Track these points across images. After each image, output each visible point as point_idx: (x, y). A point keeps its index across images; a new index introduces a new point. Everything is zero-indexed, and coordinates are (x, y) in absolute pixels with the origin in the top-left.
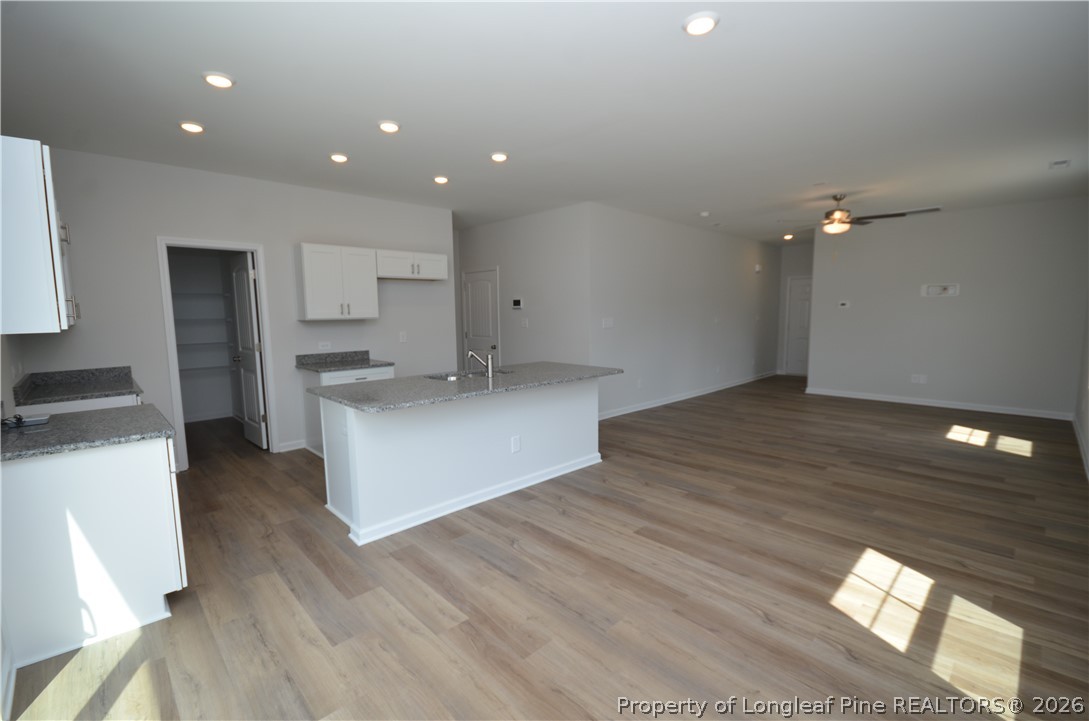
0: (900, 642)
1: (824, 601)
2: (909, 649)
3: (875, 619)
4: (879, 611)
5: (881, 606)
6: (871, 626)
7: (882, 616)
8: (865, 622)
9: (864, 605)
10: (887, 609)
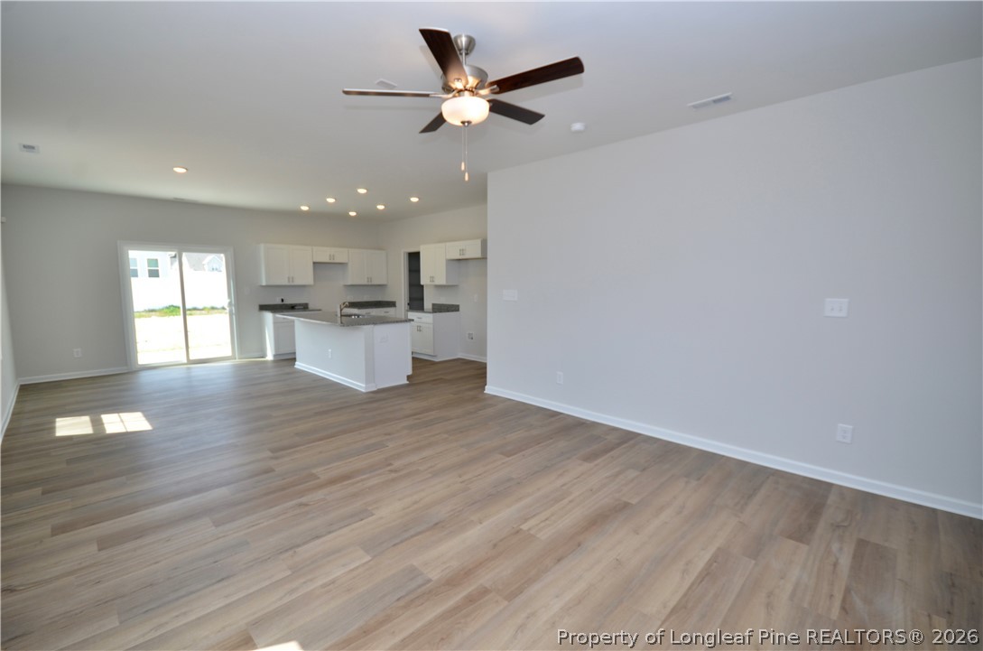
0: (106, 417)
3: (119, 416)
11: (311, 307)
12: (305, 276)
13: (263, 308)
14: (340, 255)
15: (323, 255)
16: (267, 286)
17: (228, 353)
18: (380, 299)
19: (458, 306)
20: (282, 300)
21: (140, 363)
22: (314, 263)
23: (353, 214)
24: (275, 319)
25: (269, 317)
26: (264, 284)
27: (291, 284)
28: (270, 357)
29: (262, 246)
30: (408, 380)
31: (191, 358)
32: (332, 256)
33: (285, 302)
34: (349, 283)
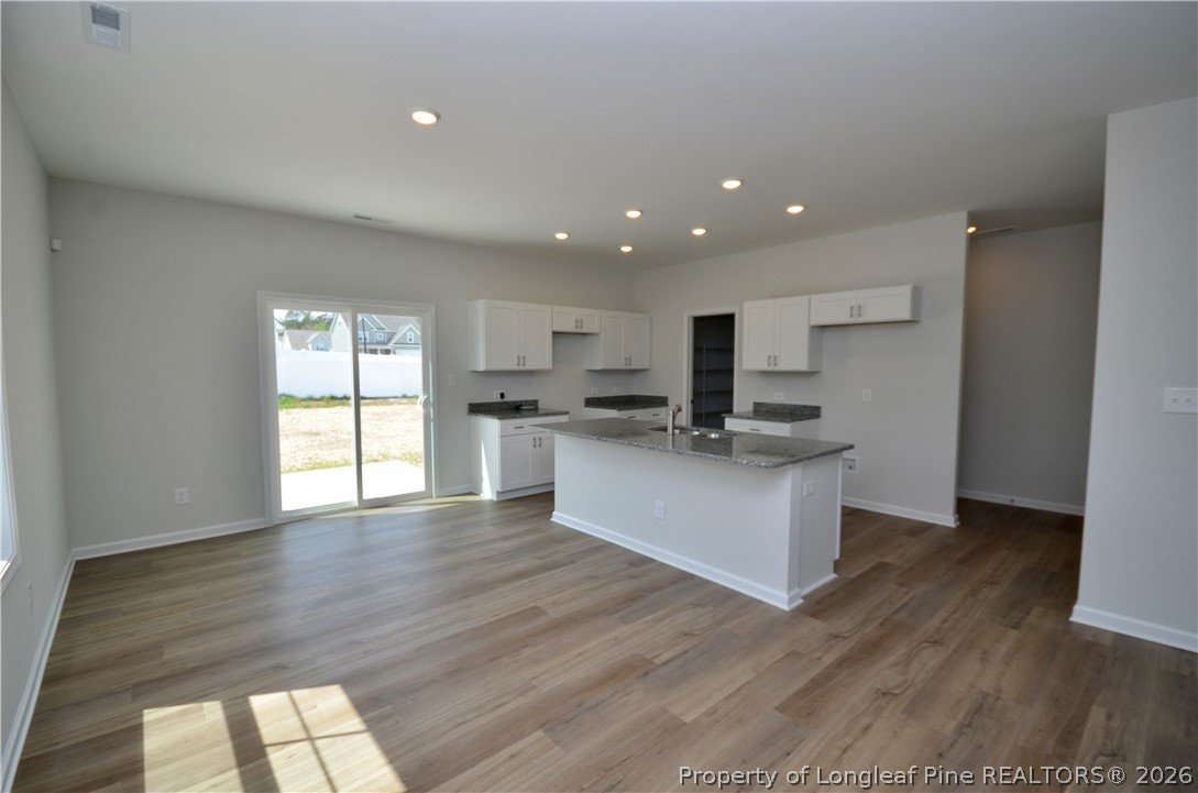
0: (259, 703)
1: (347, 683)
2: (247, 702)
3: (294, 704)
4: (299, 713)
5: (302, 720)
6: (291, 697)
7: (291, 710)
8: (297, 693)
9: (315, 707)
10: (294, 721)
11: (540, 405)
12: (541, 358)
13: (477, 409)
14: (592, 320)
15: (567, 320)
16: (488, 373)
17: (420, 486)
18: (635, 392)
19: (818, 409)
20: (502, 396)
21: (284, 508)
22: (555, 334)
23: (626, 249)
24: (502, 429)
25: (491, 426)
26: (482, 368)
27: (522, 368)
28: (488, 493)
29: (481, 304)
30: (835, 572)
31: (366, 496)
32: (579, 322)
33: (506, 399)
34: (599, 367)
